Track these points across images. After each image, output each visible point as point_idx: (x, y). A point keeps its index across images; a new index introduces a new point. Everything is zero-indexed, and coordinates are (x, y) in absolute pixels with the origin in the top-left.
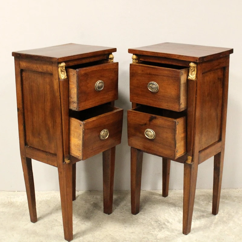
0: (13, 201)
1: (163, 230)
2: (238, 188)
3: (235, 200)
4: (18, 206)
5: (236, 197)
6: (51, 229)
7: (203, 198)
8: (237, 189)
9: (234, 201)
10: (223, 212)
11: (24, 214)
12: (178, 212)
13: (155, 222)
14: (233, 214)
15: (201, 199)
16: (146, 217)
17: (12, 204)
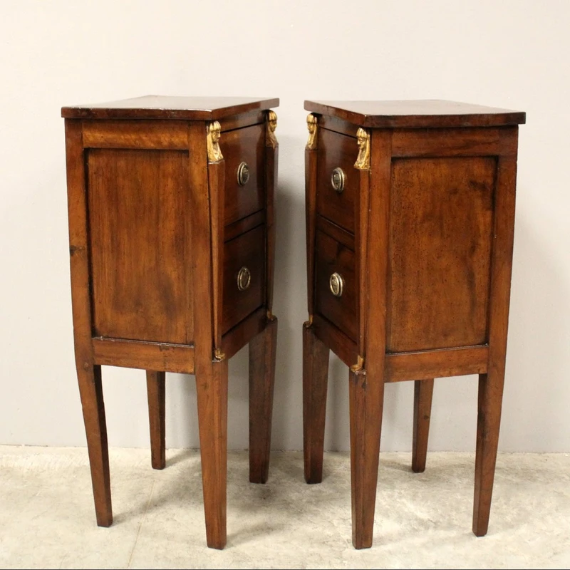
0: (11, 466)
2: (544, 453)
3: (538, 477)
4: (23, 476)
5: (538, 471)
7: (460, 471)
8: (544, 455)
9: (535, 480)
10: (506, 504)
11: (34, 495)
12: (398, 500)
13: (342, 521)
14: (529, 508)
15: (455, 474)
16: (320, 510)
17: (8, 472)
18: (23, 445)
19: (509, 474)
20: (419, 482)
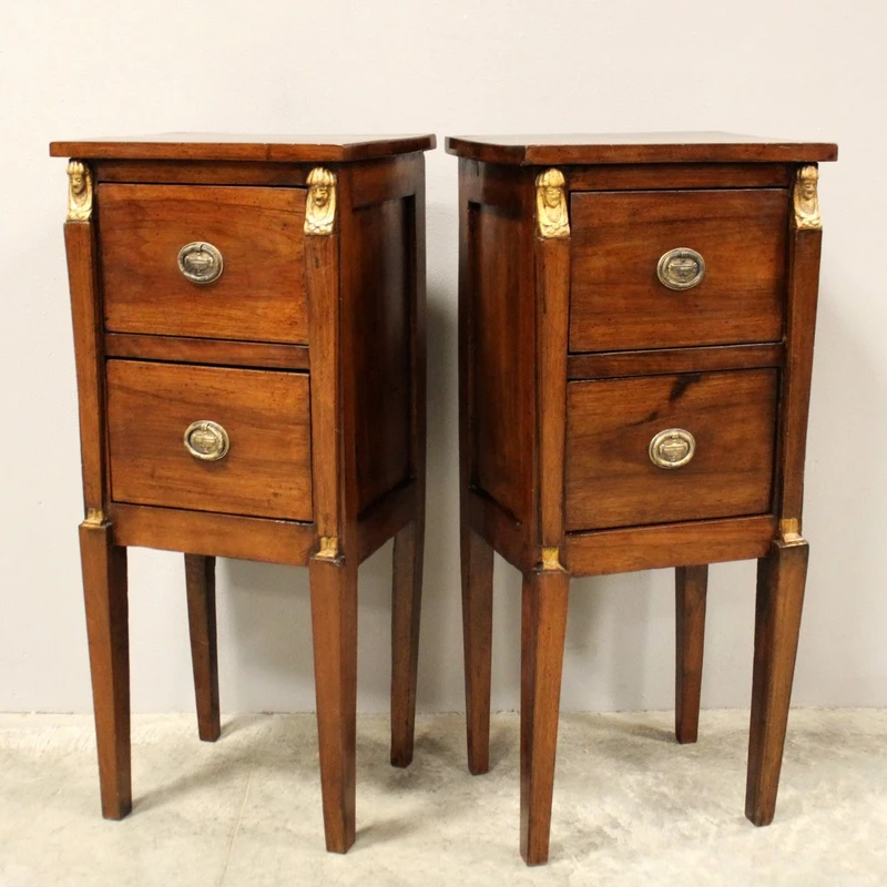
0: (14, 746)
1: (593, 855)
3: (878, 747)
4: (34, 763)
5: (880, 737)
6: (155, 848)
9: (874, 751)
10: (831, 791)
11: (54, 794)
13: (564, 825)
17: (11, 757)
18: (33, 713)
19: (831, 744)
20: (686, 759)
